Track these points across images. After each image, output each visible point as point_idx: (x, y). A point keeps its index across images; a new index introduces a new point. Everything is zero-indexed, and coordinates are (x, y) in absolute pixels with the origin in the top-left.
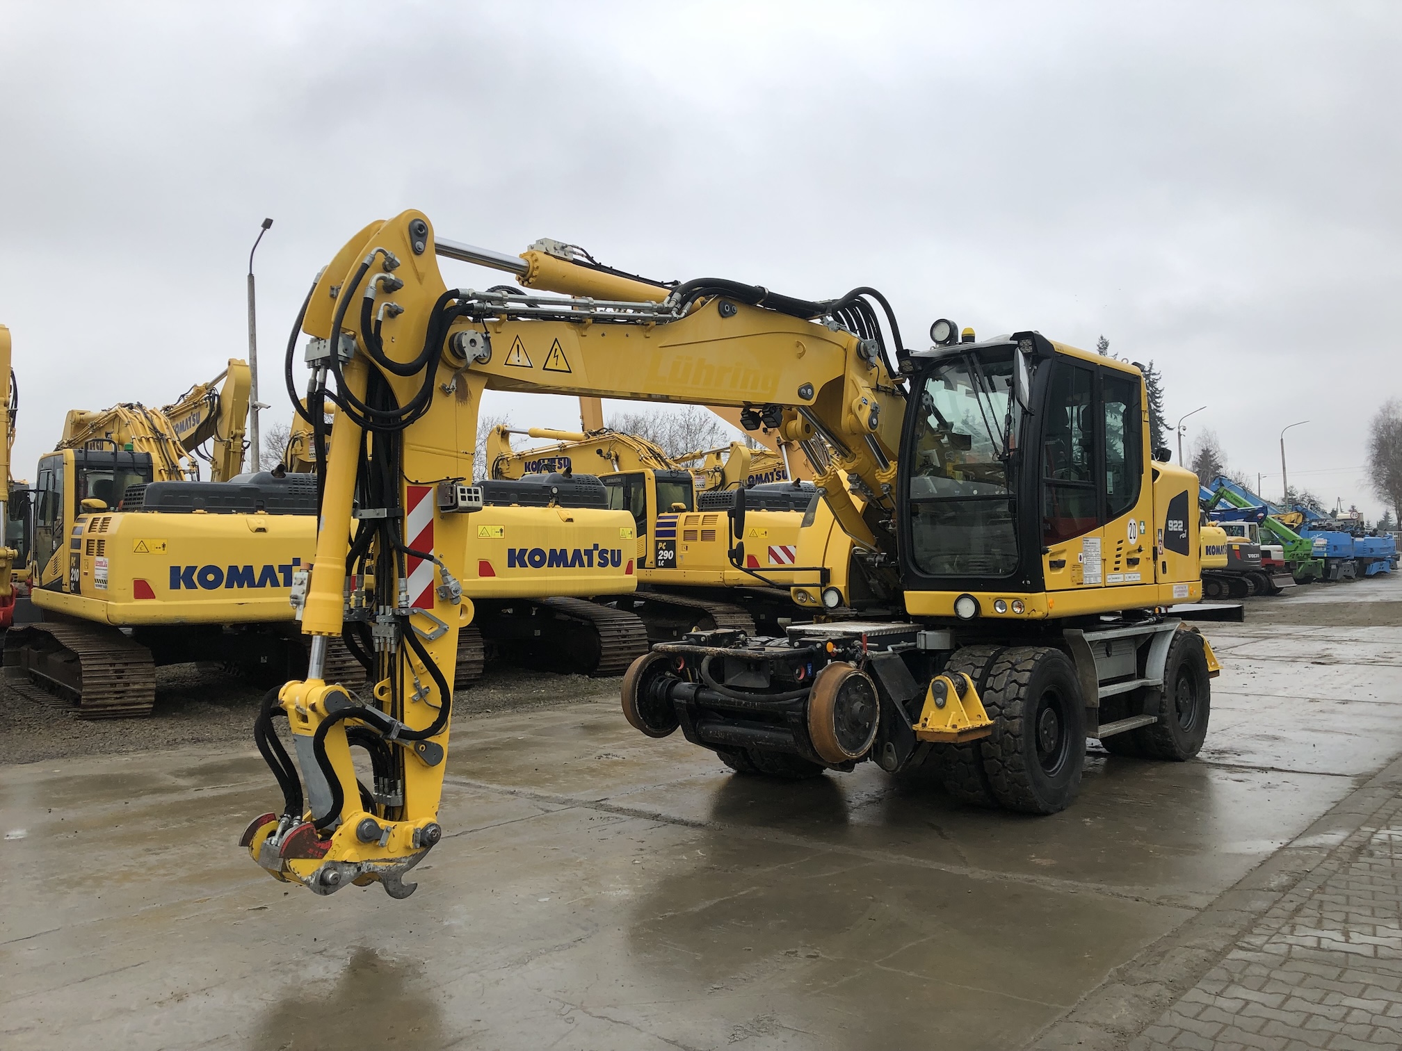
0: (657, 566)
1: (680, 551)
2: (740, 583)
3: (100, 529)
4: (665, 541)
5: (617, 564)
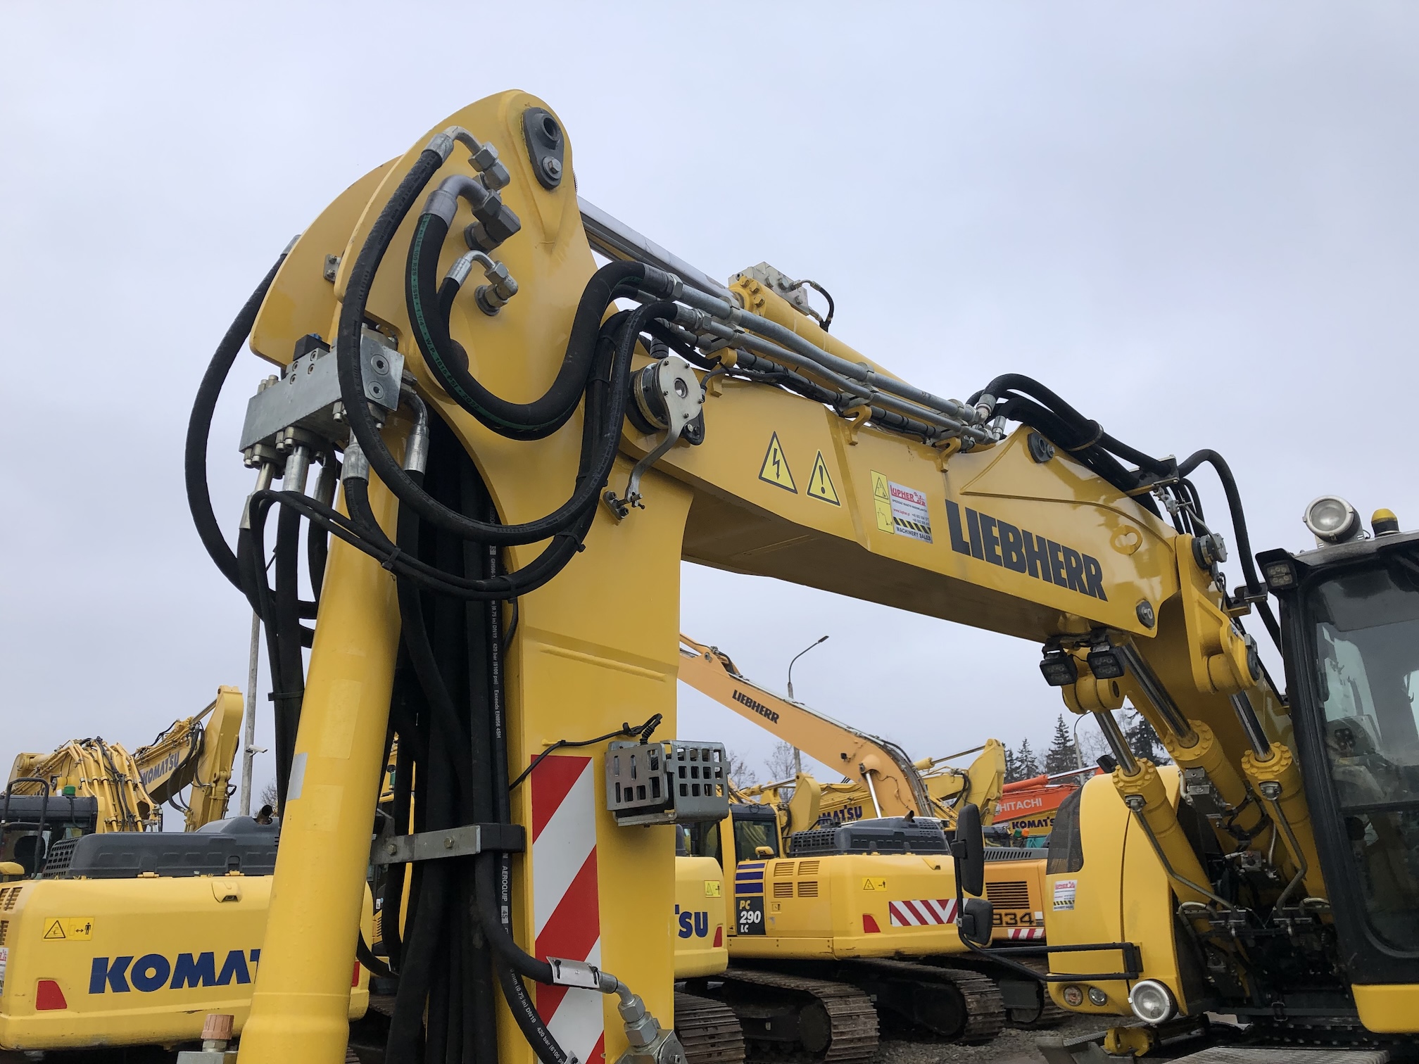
0: (739, 933)
1: (769, 910)
2: (856, 954)
3: (8, 904)
4: (749, 898)
5: (702, 933)
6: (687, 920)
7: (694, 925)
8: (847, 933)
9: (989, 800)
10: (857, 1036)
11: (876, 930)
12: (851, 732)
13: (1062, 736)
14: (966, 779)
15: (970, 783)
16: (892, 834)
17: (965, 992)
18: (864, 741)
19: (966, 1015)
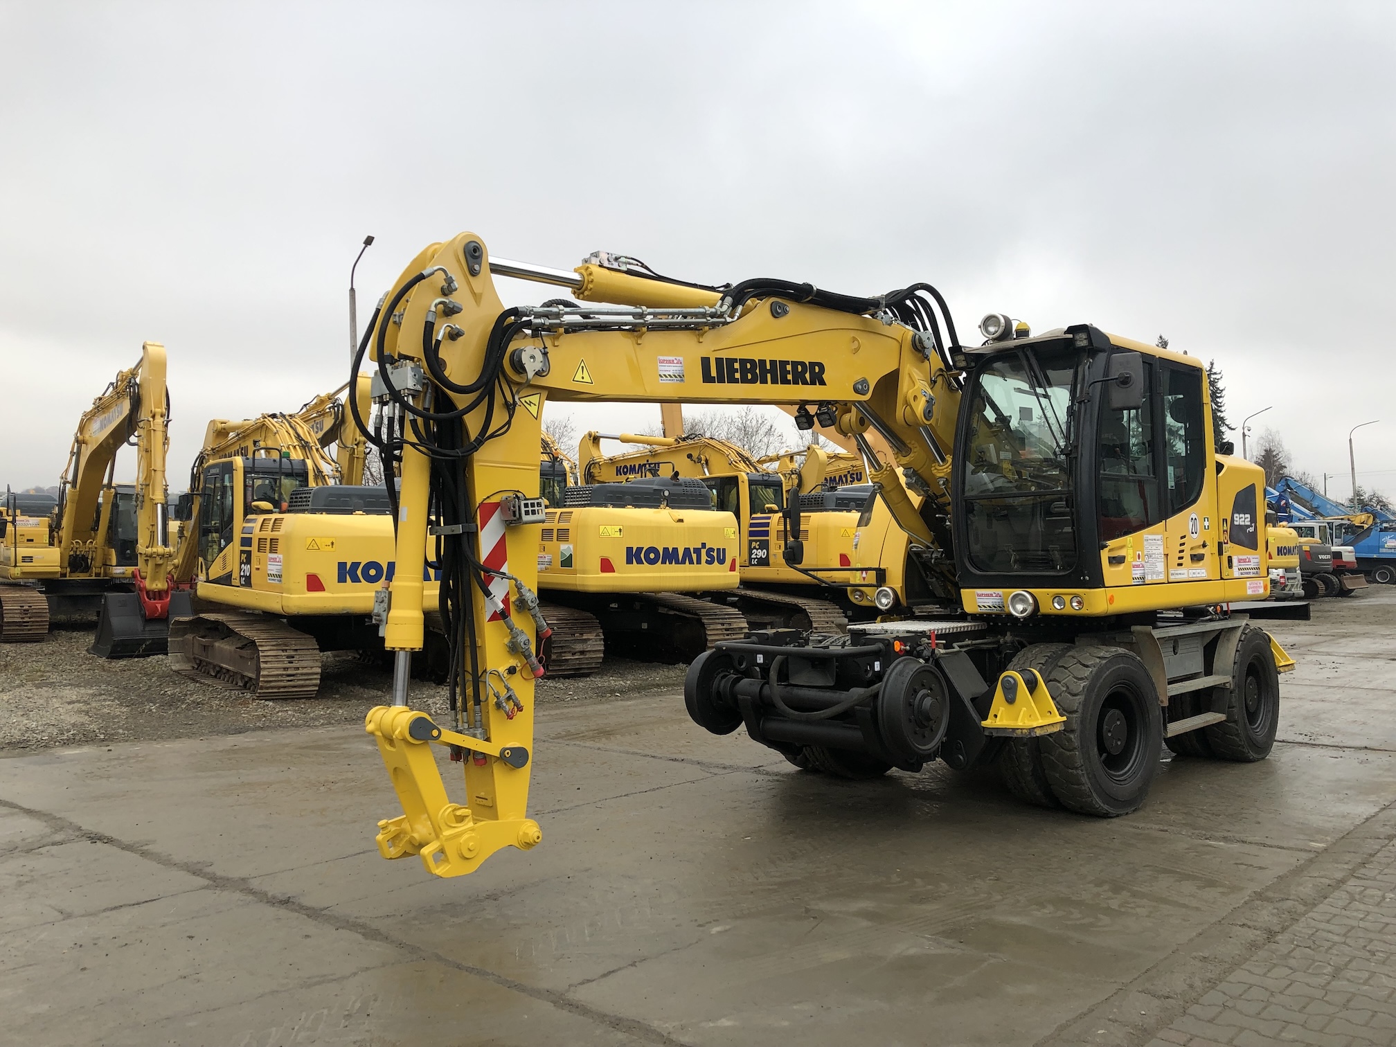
0: (751, 565)
1: (773, 550)
3: (272, 529)
4: (759, 540)
5: (722, 562)
6: (712, 553)
7: (716, 556)
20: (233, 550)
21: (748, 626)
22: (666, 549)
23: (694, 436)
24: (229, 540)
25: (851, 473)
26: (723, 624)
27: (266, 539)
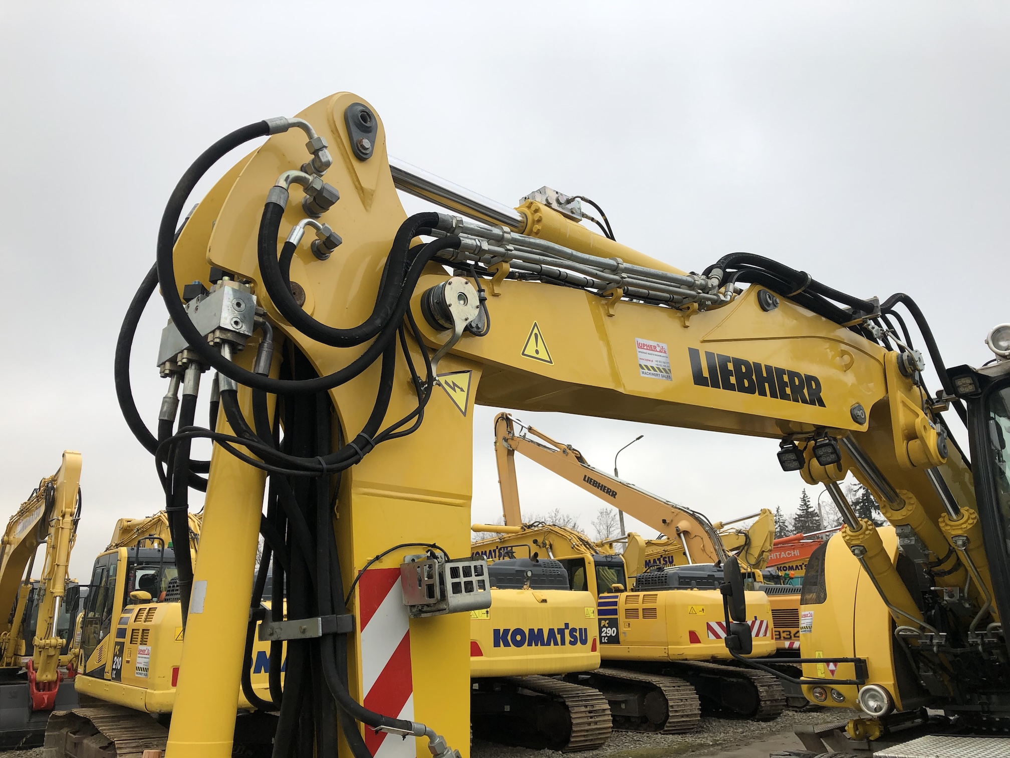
1: (622, 628)
2: (685, 658)
3: (146, 619)
4: (608, 619)
5: (584, 642)
6: (574, 633)
7: (579, 637)
8: (678, 644)
9: (764, 551)
10: (686, 713)
11: (698, 641)
12: (668, 504)
13: (805, 504)
14: (747, 536)
15: (750, 540)
16: (707, 576)
17: (758, 685)
18: (680, 511)
19: (758, 700)
20: (109, 642)
21: (610, 707)
22: (531, 631)
23: (538, 523)
24: (107, 631)
25: (663, 556)
26: (586, 706)
27: (139, 630)
